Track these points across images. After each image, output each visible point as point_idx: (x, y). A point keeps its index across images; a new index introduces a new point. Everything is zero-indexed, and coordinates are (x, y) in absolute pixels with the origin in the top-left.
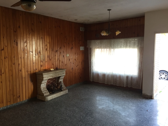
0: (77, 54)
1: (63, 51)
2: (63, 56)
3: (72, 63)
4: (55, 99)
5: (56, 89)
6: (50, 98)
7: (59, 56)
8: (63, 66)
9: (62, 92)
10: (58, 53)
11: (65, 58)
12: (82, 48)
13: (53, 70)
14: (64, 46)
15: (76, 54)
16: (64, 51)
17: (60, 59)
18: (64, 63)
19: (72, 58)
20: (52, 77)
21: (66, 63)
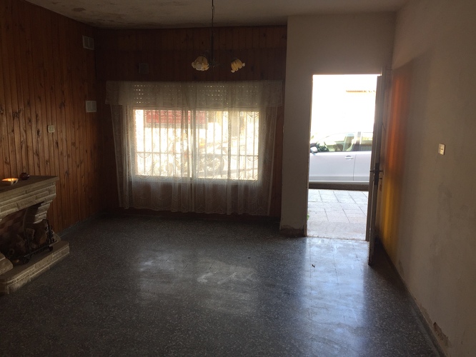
0: (77, 127)
1: (37, 116)
2: (38, 132)
3: (65, 154)
4: (34, 280)
5: (35, 246)
6: (20, 279)
7: (26, 131)
8: (39, 167)
9: (53, 255)
10: (22, 120)
11: (43, 138)
12: (90, 107)
13: (15, 182)
14: (40, 98)
15: (74, 123)
16: (40, 115)
17: (30, 144)
18: (41, 155)
19: (64, 137)
20: (18, 206)
21: (47, 157)
